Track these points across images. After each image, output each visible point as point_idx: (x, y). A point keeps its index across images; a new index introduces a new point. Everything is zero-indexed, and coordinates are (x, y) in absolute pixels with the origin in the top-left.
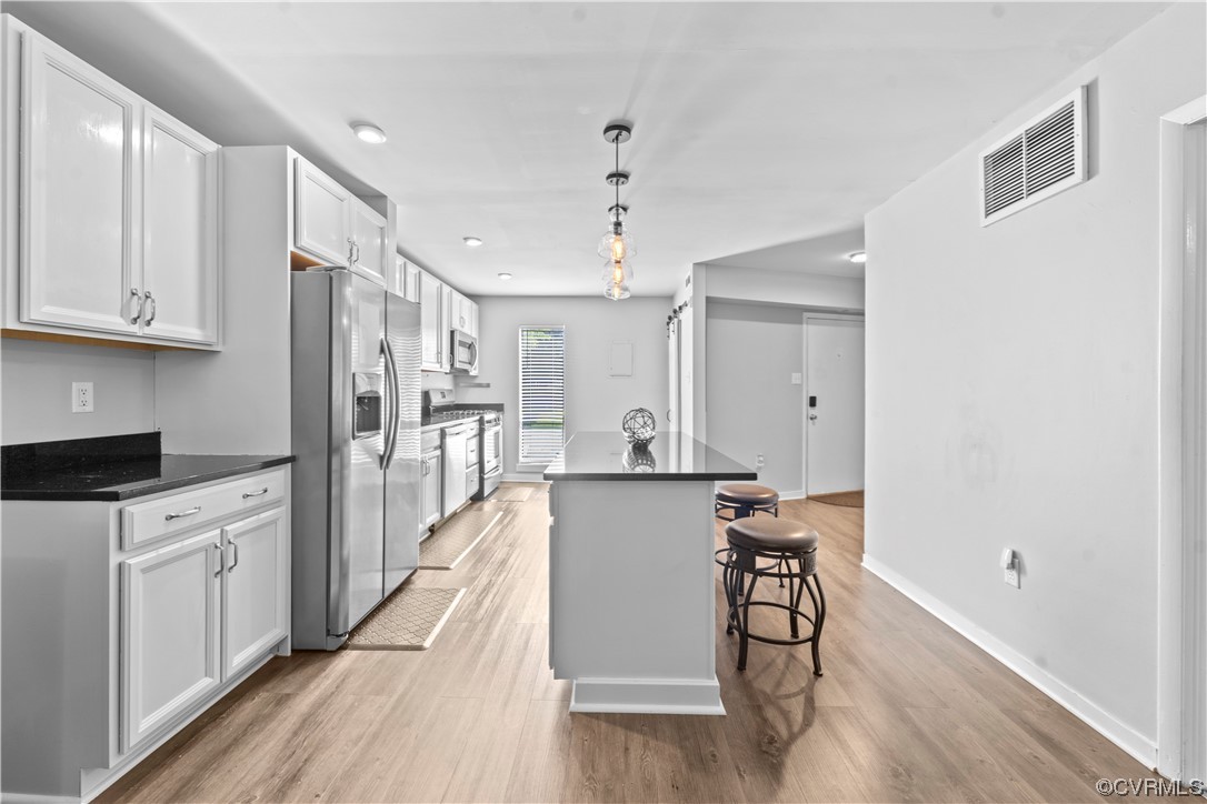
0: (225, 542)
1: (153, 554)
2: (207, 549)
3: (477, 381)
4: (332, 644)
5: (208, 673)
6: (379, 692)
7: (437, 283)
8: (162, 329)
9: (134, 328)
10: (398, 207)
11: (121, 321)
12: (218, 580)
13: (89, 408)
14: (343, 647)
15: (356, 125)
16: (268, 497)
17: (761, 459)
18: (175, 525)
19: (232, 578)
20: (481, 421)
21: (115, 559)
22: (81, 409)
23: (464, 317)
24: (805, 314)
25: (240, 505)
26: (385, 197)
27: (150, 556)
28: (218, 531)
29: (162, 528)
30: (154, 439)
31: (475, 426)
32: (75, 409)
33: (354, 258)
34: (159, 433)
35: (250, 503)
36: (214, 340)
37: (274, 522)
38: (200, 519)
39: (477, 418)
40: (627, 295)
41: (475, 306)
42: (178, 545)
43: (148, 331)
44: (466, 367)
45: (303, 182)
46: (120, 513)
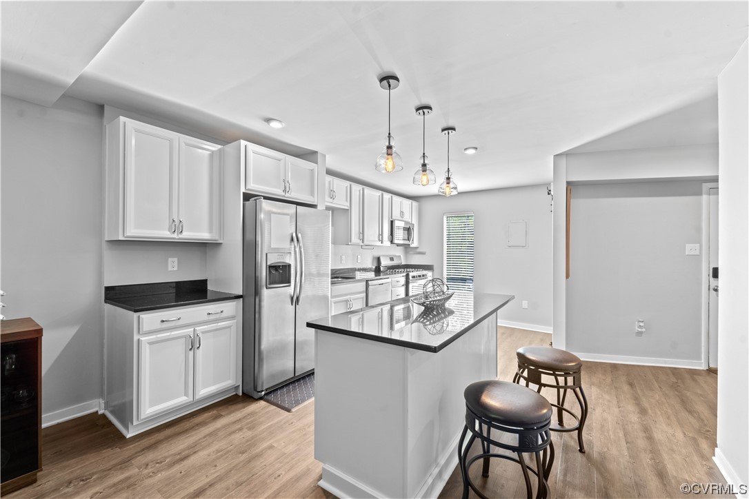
0: (196, 335)
1: (154, 337)
2: (187, 337)
3: (418, 250)
4: (256, 395)
5: (186, 394)
6: (249, 429)
7: (378, 193)
8: (188, 235)
9: (175, 236)
10: (327, 156)
11: (168, 233)
12: (191, 353)
13: (176, 269)
14: (261, 398)
15: (268, 120)
16: (223, 315)
17: (642, 324)
18: (165, 325)
19: (199, 353)
20: (407, 276)
21: (136, 338)
22: (172, 269)
23: (405, 212)
24: (704, 184)
25: (206, 318)
26: (317, 152)
27: (152, 337)
28: (193, 329)
29: (159, 326)
30: (204, 282)
31: (402, 280)
32: (170, 269)
33: (287, 190)
34: (207, 280)
35: (212, 317)
36: (217, 238)
37: (229, 327)
38: (180, 323)
39: (405, 274)
40: (455, 193)
41: (415, 204)
42: (168, 334)
43: (180, 236)
44: (407, 242)
45: (251, 155)
46: (139, 317)
